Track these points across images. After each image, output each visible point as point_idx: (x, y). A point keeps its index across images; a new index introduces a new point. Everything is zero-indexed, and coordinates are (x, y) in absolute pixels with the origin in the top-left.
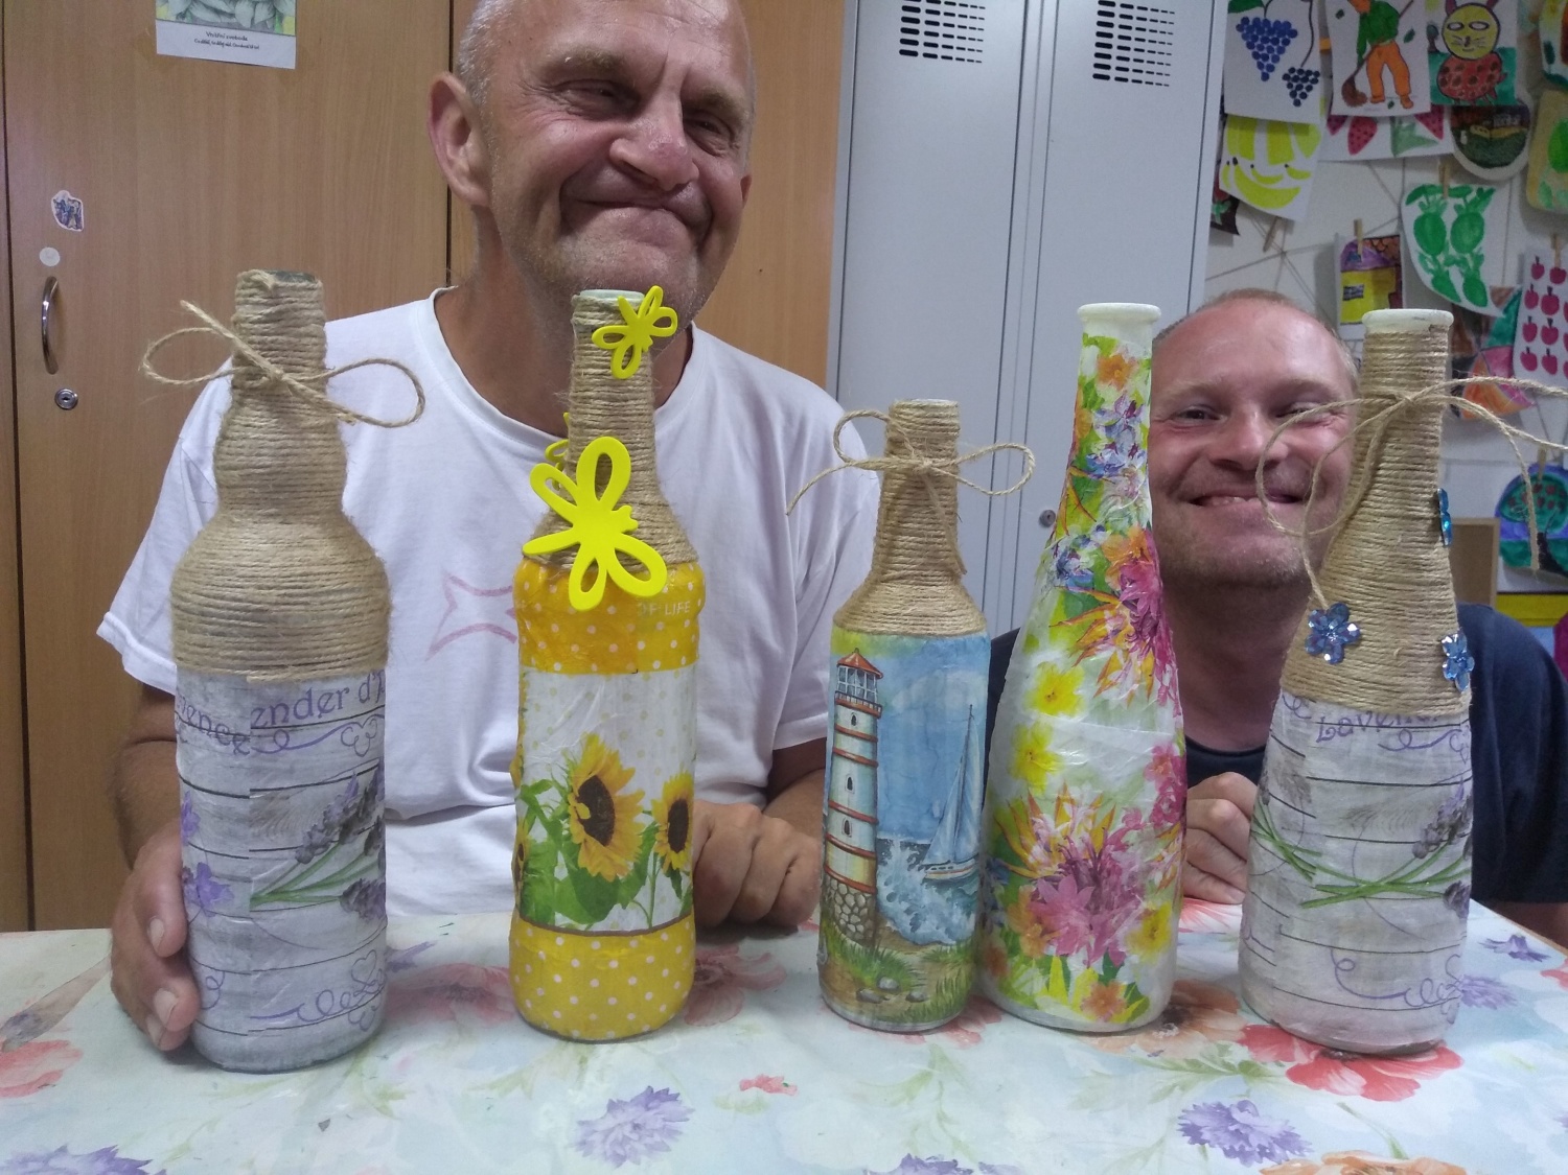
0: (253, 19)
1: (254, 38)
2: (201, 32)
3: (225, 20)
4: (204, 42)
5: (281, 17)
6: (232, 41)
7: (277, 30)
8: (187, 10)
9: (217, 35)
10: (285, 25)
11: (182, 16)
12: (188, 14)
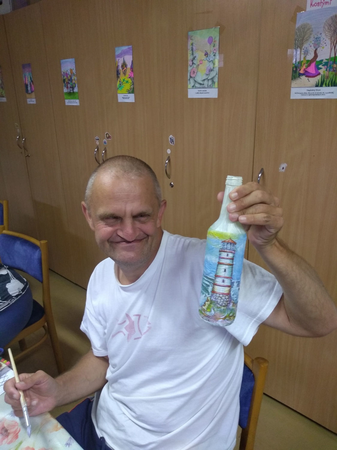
0: (208, 85)
1: (208, 90)
2: (196, 90)
3: (202, 86)
4: (198, 93)
5: (215, 83)
6: (203, 92)
7: (213, 87)
8: (194, 85)
9: (200, 91)
10: (215, 85)
11: (193, 86)
12: (194, 86)
